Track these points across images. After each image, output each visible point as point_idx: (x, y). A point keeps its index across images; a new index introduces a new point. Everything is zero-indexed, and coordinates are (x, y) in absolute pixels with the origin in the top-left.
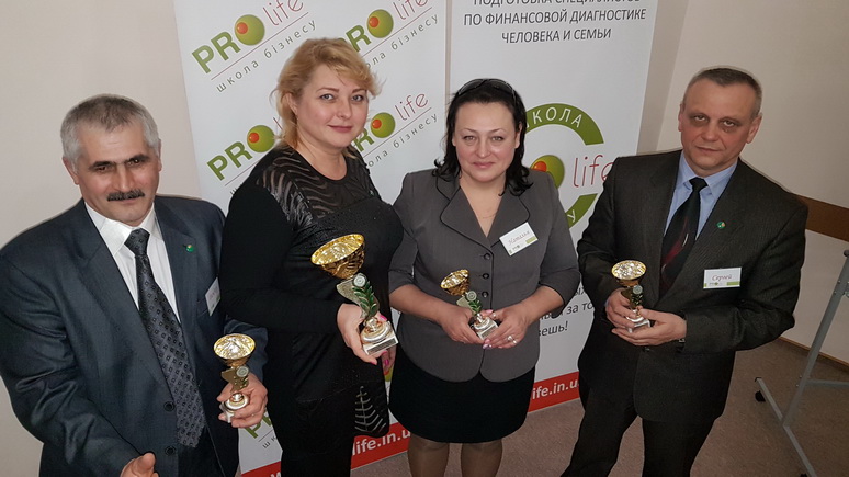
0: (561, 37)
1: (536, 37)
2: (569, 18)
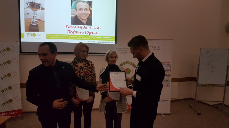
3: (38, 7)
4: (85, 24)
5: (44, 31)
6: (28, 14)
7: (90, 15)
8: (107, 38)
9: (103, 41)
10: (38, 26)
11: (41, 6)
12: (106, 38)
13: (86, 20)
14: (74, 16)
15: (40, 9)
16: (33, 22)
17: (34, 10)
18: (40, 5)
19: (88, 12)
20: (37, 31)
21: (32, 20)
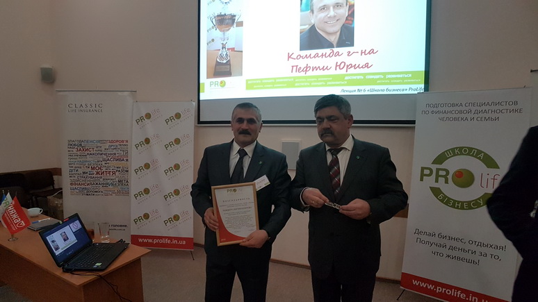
0: (469, 120)
1: (455, 119)
2: (473, 112)
3: (230, 21)
4: (335, 44)
5: (241, 74)
6: (213, 40)
7: (349, 18)
8: (398, 76)
9: (385, 87)
10: (230, 65)
11: (236, 18)
12: (394, 76)
13: (339, 33)
14: (307, 27)
15: (235, 25)
16: (221, 56)
17: (224, 31)
18: (235, 16)
19: (344, 12)
20: (228, 74)
21: (220, 52)
